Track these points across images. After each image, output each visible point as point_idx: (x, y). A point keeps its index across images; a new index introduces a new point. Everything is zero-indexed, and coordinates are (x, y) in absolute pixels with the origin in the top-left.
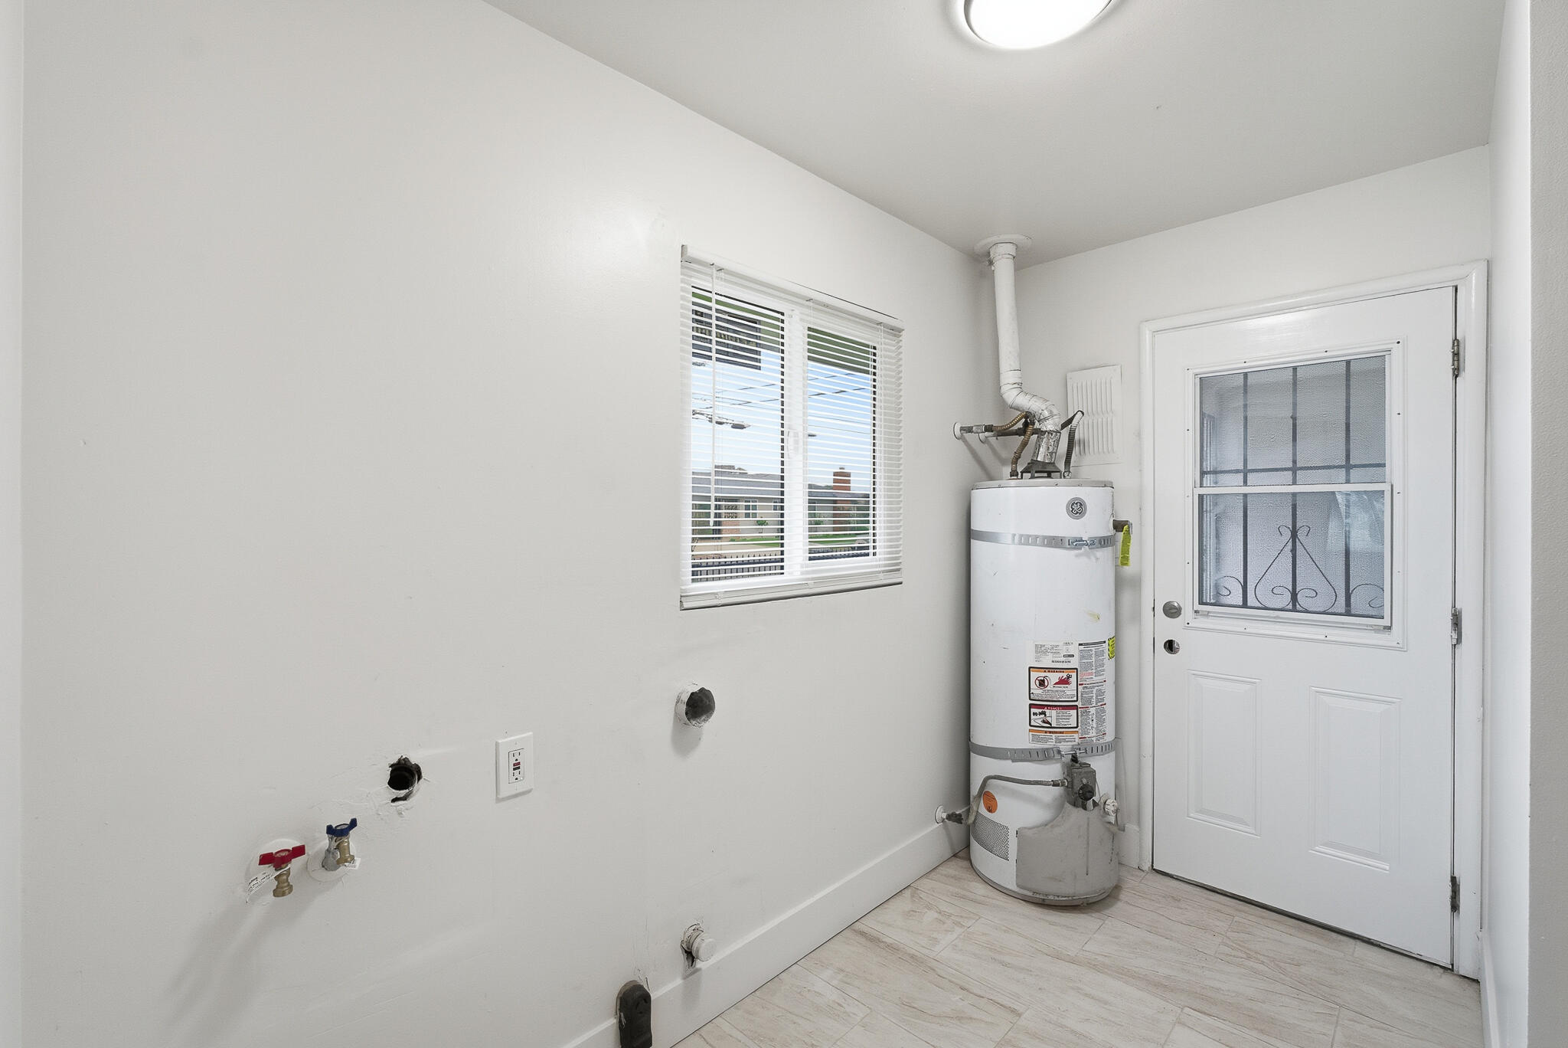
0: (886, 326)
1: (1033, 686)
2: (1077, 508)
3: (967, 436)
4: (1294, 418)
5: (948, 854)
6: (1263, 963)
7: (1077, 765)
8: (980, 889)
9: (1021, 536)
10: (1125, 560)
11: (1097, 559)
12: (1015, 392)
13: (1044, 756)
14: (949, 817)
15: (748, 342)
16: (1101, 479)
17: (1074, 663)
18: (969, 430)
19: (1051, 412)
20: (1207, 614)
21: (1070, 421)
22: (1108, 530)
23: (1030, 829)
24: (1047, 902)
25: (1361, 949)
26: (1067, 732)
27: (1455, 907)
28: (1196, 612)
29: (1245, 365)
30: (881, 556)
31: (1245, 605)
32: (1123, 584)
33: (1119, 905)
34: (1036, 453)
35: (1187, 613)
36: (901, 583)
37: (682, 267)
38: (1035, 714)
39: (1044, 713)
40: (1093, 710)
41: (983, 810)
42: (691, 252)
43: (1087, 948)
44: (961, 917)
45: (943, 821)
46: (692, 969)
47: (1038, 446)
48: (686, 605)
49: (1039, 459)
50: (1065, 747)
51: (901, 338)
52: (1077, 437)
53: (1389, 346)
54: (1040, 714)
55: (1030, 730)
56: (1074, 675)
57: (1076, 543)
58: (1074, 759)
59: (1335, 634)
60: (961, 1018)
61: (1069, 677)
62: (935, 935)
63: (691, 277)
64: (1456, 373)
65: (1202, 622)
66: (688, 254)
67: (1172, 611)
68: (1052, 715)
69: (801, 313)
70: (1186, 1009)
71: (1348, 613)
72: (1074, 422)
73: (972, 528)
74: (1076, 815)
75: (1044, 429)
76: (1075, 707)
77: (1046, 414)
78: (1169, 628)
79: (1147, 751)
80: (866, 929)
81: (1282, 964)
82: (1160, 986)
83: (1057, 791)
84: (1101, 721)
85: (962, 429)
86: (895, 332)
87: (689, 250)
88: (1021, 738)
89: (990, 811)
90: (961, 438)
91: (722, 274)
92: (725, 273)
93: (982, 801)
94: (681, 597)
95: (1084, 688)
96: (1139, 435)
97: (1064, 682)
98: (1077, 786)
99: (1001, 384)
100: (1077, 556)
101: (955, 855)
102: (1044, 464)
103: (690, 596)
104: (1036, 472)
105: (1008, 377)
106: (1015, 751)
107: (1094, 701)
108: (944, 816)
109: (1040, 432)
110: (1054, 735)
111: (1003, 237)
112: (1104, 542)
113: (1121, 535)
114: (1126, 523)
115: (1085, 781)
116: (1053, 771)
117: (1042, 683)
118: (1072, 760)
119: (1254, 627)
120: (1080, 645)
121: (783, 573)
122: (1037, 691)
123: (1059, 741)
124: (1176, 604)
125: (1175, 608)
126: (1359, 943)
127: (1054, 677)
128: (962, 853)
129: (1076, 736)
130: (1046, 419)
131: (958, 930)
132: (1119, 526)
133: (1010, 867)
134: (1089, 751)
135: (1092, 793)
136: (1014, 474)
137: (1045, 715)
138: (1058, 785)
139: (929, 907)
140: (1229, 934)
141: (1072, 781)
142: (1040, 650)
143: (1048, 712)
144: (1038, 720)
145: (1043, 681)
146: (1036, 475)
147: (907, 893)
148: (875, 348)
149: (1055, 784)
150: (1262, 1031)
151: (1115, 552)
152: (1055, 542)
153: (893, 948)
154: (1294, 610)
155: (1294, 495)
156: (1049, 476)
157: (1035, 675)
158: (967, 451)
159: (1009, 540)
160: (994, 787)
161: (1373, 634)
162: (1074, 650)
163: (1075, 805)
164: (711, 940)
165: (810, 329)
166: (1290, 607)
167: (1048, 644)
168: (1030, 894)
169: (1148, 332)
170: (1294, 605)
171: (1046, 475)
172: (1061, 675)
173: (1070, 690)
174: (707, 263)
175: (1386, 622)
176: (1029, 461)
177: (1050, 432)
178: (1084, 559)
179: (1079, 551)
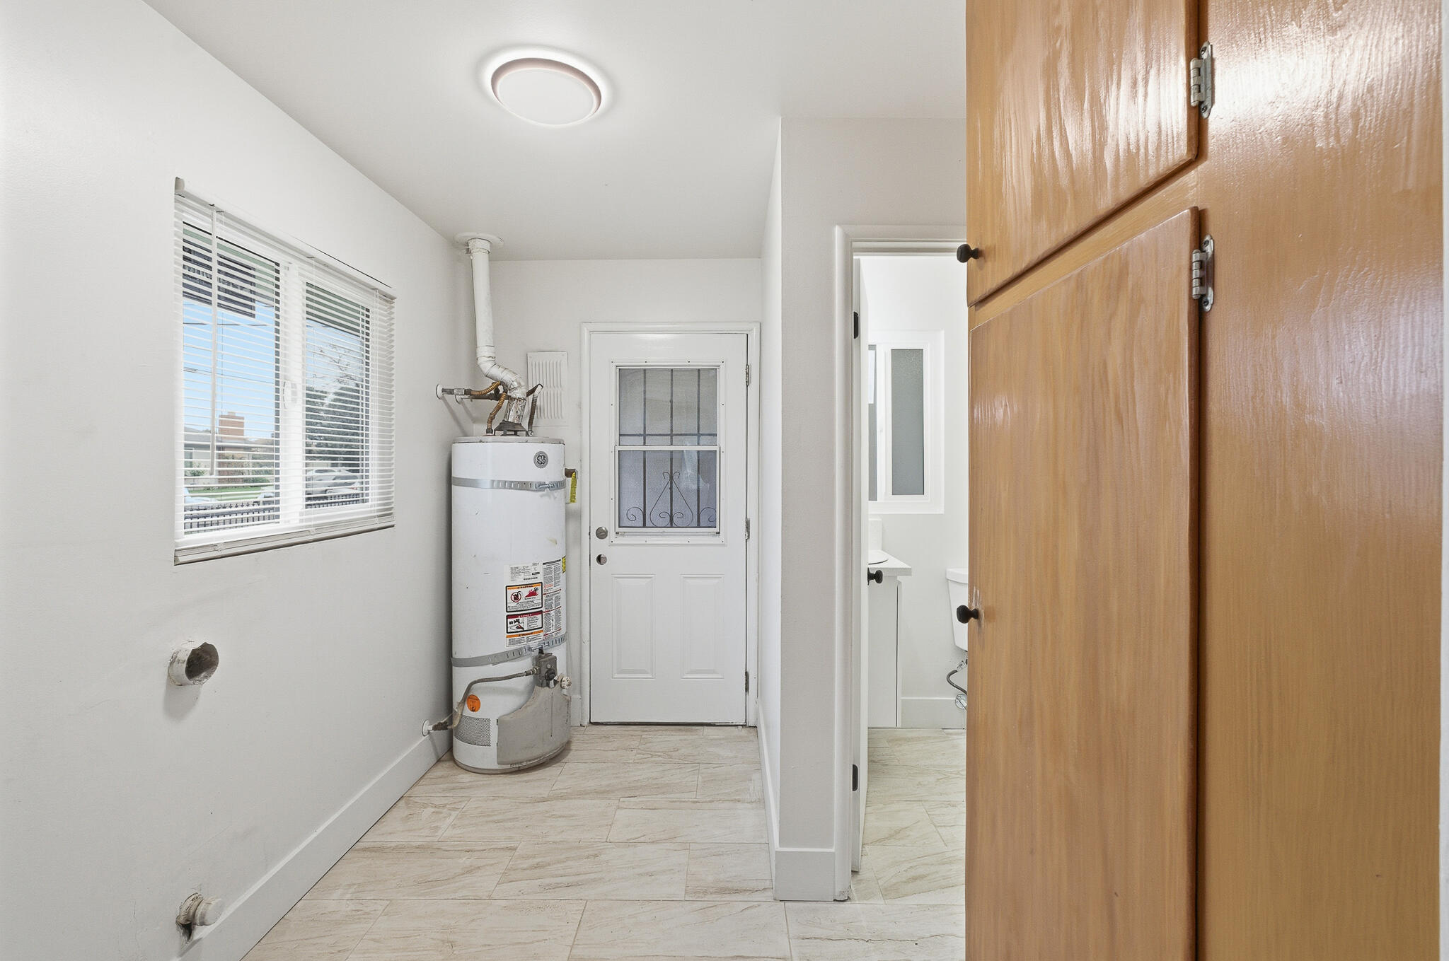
0: (380, 292)
1: (509, 600)
2: (541, 460)
3: (448, 397)
4: (671, 402)
5: (434, 760)
6: (659, 756)
7: (543, 655)
8: (466, 778)
9: (499, 482)
10: (573, 499)
11: (555, 498)
12: (490, 364)
13: (517, 655)
14: (435, 728)
15: (242, 288)
16: (556, 437)
17: (540, 579)
18: (451, 392)
19: (519, 383)
20: (623, 534)
21: (533, 391)
22: (560, 476)
23: (507, 715)
24: (521, 768)
25: (707, 729)
26: (537, 632)
27: (747, 689)
28: (617, 533)
29: (646, 364)
30: (373, 503)
31: (644, 526)
32: (572, 516)
33: (572, 753)
34: (506, 415)
35: (611, 534)
36: (393, 526)
37: (176, 201)
38: (511, 623)
39: (518, 621)
40: (552, 613)
41: (467, 712)
42: (188, 187)
43: (554, 788)
44: (455, 803)
45: (429, 733)
46: (189, 943)
47: (508, 410)
48: (181, 559)
49: (509, 420)
50: (534, 644)
51: (392, 305)
52: (538, 403)
53: (717, 364)
54: (515, 622)
55: (507, 637)
56: (540, 588)
57: (541, 487)
58: (541, 651)
59: (694, 540)
60: (469, 871)
61: (536, 590)
62: (435, 824)
63: (183, 211)
64: (748, 383)
65: (621, 540)
66: (185, 189)
67: (601, 534)
68: (524, 622)
69: (299, 268)
70: (621, 799)
71: (699, 526)
72: (537, 392)
73: (453, 475)
74: (544, 693)
75: (514, 396)
76: (541, 612)
77: (516, 384)
78: (600, 547)
79: (586, 638)
80: (367, 845)
81: (669, 753)
82: (602, 793)
83: (530, 678)
84: (558, 619)
85: (443, 390)
86: (389, 299)
87: (186, 184)
88: (502, 644)
89: (473, 711)
90: (442, 398)
91: (219, 216)
92: (225, 216)
93: (466, 705)
94: (176, 551)
95: (547, 597)
96: (580, 406)
97: (533, 594)
98: (544, 672)
99: (478, 356)
100: (542, 496)
101: (439, 761)
102: (513, 424)
103: (183, 549)
104: (508, 431)
105: (484, 352)
106: (496, 655)
107: (553, 606)
108: (431, 728)
109: (509, 398)
110: (525, 637)
111: (481, 235)
112: (559, 485)
113: (570, 480)
114: (574, 471)
115: (549, 666)
116: (526, 664)
117: (516, 597)
118: (539, 653)
119: (650, 540)
120: (544, 564)
121: (279, 522)
122: (512, 604)
123: (529, 640)
124: (604, 529)
125: (604, 532)
126: (705, 727)
127: (525, 591)
128: (447, 755)
129: (542, 634)
130: (515, 388)
131: (454, 814)
132: (569, 473)
133: (492, 751)
134: (551, 644)
135: (554, 673)
136: (489, 431)
137: (519, 622)
138: (530, 674)
139: (425, 806)
140: (640, 747)
141: (540, 669)
142: (515, 571)
143: (521, 619)
144: (513, 628)
145: (517, 596)
146: (508, 433)
147: (402, 803)
148: (368, 310)
149: (527, 674)
150: (663, 793)
151: (566, 493)
152: (524, 486)
153: (398, 848)
154: (671, 527)
155: (672, 452)
156: (516, 434)
157: (510, 592)
158: (446, 409)
159: (488, 485)
160: (477, 691)
161: (711, 538)
162: (540, 568)
163: (542, 686)
164: (217, 901)
165: (308, 284)
166: (669, 525)
167: (521, 566)
168: (509, 766)
169: (586, 331)
170: (671, 524)
171: (513, 433)
172: (529, 589)
173: (537, 600)
174: (206, 203)
175: (717, 530)
176: (501, 421)
177: (519, 399)
178: (546, 499)
179: (543, 493)
